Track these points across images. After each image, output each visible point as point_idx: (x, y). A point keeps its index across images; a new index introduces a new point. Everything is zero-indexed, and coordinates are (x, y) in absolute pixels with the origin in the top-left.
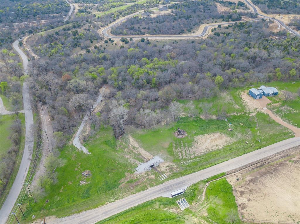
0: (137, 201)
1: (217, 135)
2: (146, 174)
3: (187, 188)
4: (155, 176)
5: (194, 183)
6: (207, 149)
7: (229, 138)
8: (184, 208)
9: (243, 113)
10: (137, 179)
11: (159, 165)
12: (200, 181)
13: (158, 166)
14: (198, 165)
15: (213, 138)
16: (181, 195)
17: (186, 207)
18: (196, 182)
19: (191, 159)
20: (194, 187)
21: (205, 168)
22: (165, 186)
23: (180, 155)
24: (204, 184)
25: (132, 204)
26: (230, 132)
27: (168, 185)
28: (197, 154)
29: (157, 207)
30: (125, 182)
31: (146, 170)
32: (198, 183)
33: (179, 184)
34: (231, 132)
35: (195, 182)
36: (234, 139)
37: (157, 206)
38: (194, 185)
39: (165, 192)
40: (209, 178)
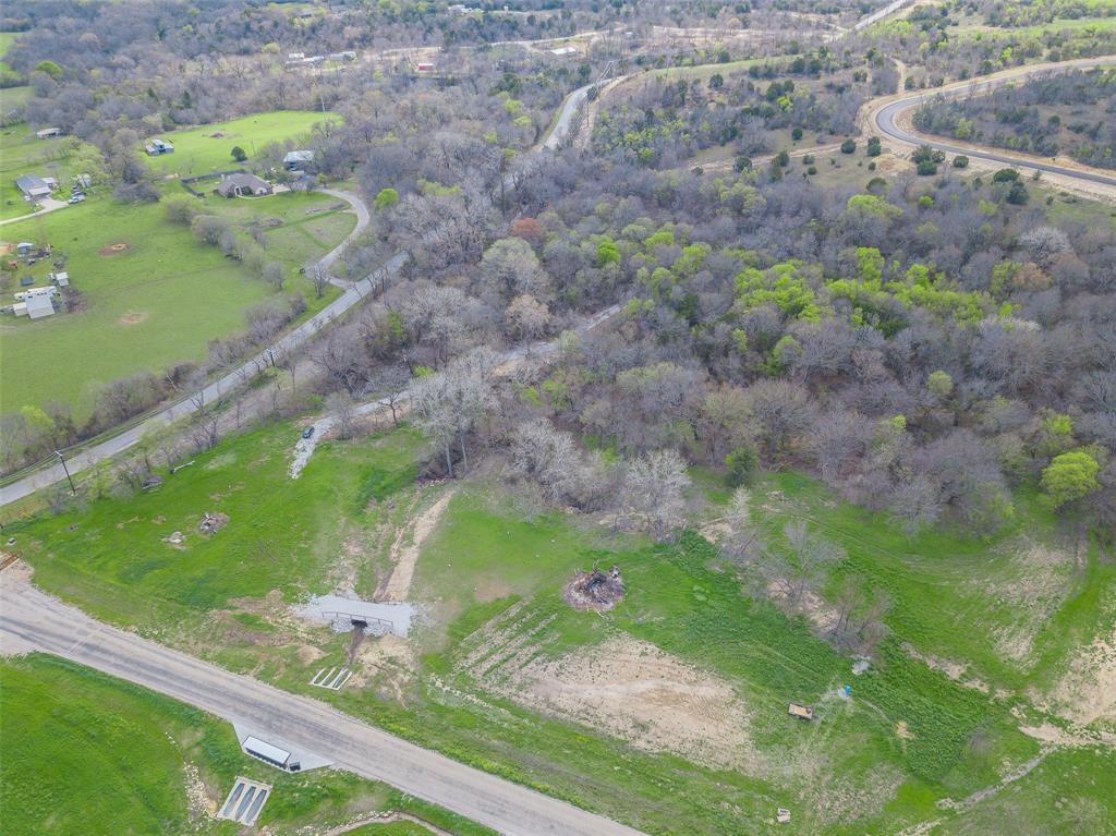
0: (175, 683)
1: (711, 689)
2: (312, 631)
3: (323, 769)
4: (324, 659)
5: (361, 774)
6: (588, 709)
7: (742, 738)
8: (232, 816)
9: (1002, 694)
10: (271, 628)
11: (379, 637)
12: (387, 785)
13: (374, 639)
14: (468, 734)
15: (680, 688)
16: (276, 771)
17: (243, 820)
18: (370, 777)
19: (482, 694)
20: (340, 785)
21: (467, 762)
22: (282, 706)
23: (474, 657)
24: (384, 802)
25: (156, 680)
26: (792, 720)
27: (293, 711)
28: (527, 699)
29: (185, 743)
30: (238, 612)
31: (326, 623)
32: (371, 785)
33: (322, 736)
34: (793, 725)
35: (368, 771)
36: (756, 763)
37: (188, 738)
38: (353, 781)
39: (259, 720)
40: (426, 803)
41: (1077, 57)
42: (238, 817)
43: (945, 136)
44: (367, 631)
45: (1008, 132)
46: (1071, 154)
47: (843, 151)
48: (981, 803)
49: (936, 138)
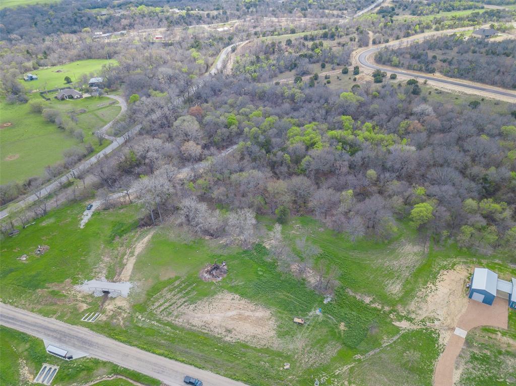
0: (17, 323)
1: (261, 313)
2: (84, 297)
3: (83, 358)
4: (89, 309)
5: (100, 359)
6: (206, 325)
7: (273, 333)
8: (40, 381)
9: (387, 309)
10: (65, 296)
11: (115, 298)
12: (112, 363)
13: (113, 299)
14: (151, 338)
15: (247, 313)
16: (62, 360)
17: (45, 383)
18: (104, 360)
19: (159, 321)
20: (91, 364)
21: (149, 351)
22: (67, 331)
23: (157, 304)
24: (110, 371)
25: (8, 322)
27: (72, 333)
28: (179, 322)
29: (20, 350)
30: (50, 290)
31: (90, 293)
32: (105, 363)
33: (85, 343)
34: (295, 326)
35: (103, 357)
36: (277, 344)
37: (23, 347)
38: (97, 362)
39: (56, 338)
40: (129, 370)
41: (447, 28)
42: (43, 382)
43: (387, 65)
44: (110, 295)
45: (415, 63)
46: (441, 72)
47: (343, 73)
48: (372, 355)
49: (384, 66)
